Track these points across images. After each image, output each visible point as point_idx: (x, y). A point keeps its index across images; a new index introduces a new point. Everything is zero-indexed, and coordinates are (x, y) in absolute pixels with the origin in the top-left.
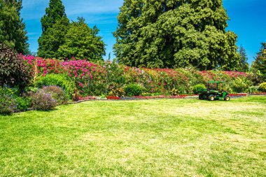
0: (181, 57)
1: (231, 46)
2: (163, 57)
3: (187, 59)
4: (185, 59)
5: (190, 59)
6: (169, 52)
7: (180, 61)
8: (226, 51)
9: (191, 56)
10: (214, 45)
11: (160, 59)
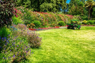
0: (44, 7)
1: (65, 3)
2: (33, 6)
3: (47, 8)
4: (46, 8)
5: (48, 8)
6: (36, 4)
7: (43, 9)
8: (63, 5)
9: (49, 7)
10: (58, 2)
11: (32, 7)
